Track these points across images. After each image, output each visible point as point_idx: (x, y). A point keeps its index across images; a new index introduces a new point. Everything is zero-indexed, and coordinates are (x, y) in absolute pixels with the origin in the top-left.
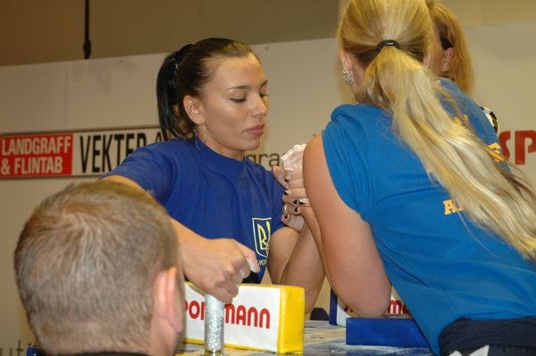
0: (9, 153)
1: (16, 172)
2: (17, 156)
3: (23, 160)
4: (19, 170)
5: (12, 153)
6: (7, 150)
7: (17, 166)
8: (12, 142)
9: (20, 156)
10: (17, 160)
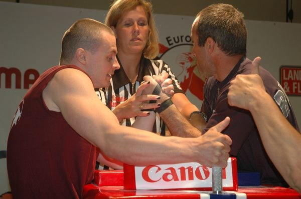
0: (288, 79)
1: (294, 91)
2: (294, 81)
3: (299, 84)
4: (296, 90)
5: (290, 79)
6: (287, 76)
7: (294, 87)
8: (290, 72)
9: (296, 81)
10: (294, 84)
